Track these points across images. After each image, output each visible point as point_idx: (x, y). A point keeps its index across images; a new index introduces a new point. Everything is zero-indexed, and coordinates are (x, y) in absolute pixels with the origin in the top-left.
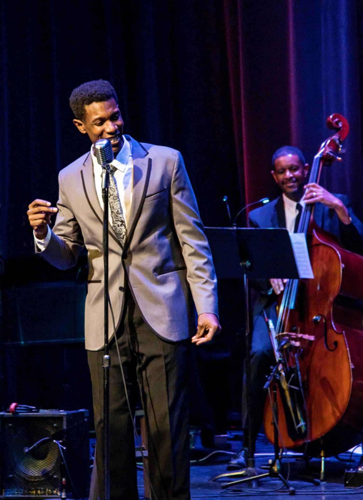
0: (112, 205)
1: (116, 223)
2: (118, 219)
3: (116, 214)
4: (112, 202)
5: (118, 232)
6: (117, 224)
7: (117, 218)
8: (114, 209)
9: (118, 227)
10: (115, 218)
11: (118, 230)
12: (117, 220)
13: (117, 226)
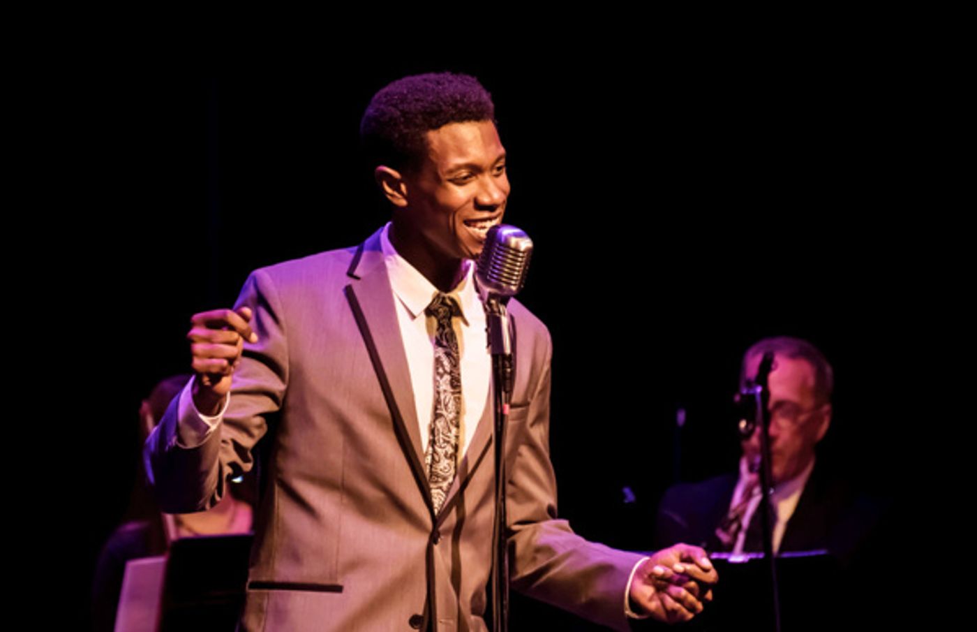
0: (446, 397)
1: (443, 446)
2: (449, 437)
3: (449, 422)
4: (445, 391)
5: (441, 470)
6: (444, 451)
7: (449, 434)
8: (446, 409)
9: (444, 458)
10: (443, 434)
11: (442, 467)
12: (447, 439)
13: (442, 455)
